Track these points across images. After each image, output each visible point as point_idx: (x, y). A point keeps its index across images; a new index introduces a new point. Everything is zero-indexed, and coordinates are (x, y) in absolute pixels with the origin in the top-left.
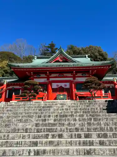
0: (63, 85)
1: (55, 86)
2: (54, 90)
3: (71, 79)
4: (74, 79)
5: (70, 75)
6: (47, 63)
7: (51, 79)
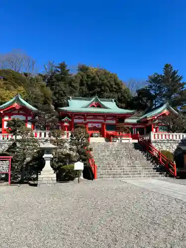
0: (96, 125)
1: (90, 125)
2: (90, 129)
3: (103, 121)
4: (105, 121)
5: (101, 118)
6: (86, 107)
7: (87, 120)
